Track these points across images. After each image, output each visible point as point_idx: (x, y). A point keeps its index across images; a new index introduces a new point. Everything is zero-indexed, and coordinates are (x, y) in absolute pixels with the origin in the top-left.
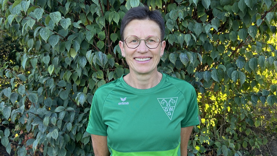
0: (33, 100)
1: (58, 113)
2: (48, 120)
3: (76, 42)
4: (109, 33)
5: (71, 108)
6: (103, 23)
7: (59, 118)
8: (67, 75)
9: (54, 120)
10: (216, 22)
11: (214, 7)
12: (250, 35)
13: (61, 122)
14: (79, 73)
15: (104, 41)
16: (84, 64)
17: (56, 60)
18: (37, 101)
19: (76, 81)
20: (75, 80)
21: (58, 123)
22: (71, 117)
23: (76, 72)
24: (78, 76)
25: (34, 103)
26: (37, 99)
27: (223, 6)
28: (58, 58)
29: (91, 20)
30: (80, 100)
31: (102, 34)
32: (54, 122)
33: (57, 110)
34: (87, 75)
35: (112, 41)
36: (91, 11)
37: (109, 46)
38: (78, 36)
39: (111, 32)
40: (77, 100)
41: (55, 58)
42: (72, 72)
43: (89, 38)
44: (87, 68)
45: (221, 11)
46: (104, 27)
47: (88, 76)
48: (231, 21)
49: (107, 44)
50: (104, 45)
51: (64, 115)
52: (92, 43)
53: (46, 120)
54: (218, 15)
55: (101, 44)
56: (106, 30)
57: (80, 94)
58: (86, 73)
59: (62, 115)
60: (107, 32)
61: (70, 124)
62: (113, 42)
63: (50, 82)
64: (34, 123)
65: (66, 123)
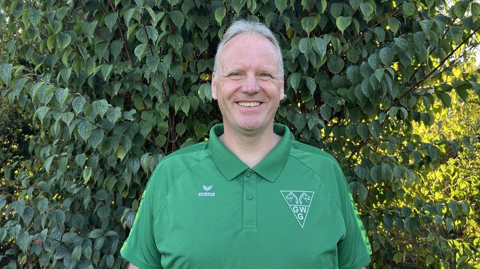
0: (57, 220)
1: (93, 240)
2: (80, 252)
3: (127, 137)
4: (174, 122)
5: (113, 232)
6: (166, 112)
7: (95, 247)
8: (110, 182)
9: (88, 251)
10: (327, 110)
11: (325, 88)
12: (371, 133)
13: (99, 254)
14: (128, 180)
15: (166, 135)
16: (136, 168)
17: (94, 159)
18: (63, 222)
19: (123, 192)
20: (121, 189)
21: (94, 256)
22: (113, 245)
23: (124, 179)
24: (126, 185)
25: (59, 224)
26: (64, 218)
27: (336, 89)
28: (98, 156)
29: (149, 105)
30: (127, 221)
31: (164, 125)
32: (89, 255)
33: (93, 234)
34: (139, 183)
35: (177, 134)
36: (150, 94)
37: (172, 142)
38: (129, 128)
39: (177, 122)
40: (123, 221)
41: (93, 157)
42: (117, 177)
43: (146, 132)
44: (140, 172)
45: (334, 96)
46: (167, 117)
47: (141, 184)
48: (348, 111)
49: (171, 139)
50: (167, 140)
51: (103, 243)
52: (149, 139)
53: (77, 251)
54: (329, 100)
55: (161, 140)
56: (170, 119)
57: (128, 213)
58: (138, 181)
59: (100, 243)
60: (172, 121)
61: (112, 257)
62: (179, 137)
63: (85, 194)
64: (57, 255)
65: (105, 255)
